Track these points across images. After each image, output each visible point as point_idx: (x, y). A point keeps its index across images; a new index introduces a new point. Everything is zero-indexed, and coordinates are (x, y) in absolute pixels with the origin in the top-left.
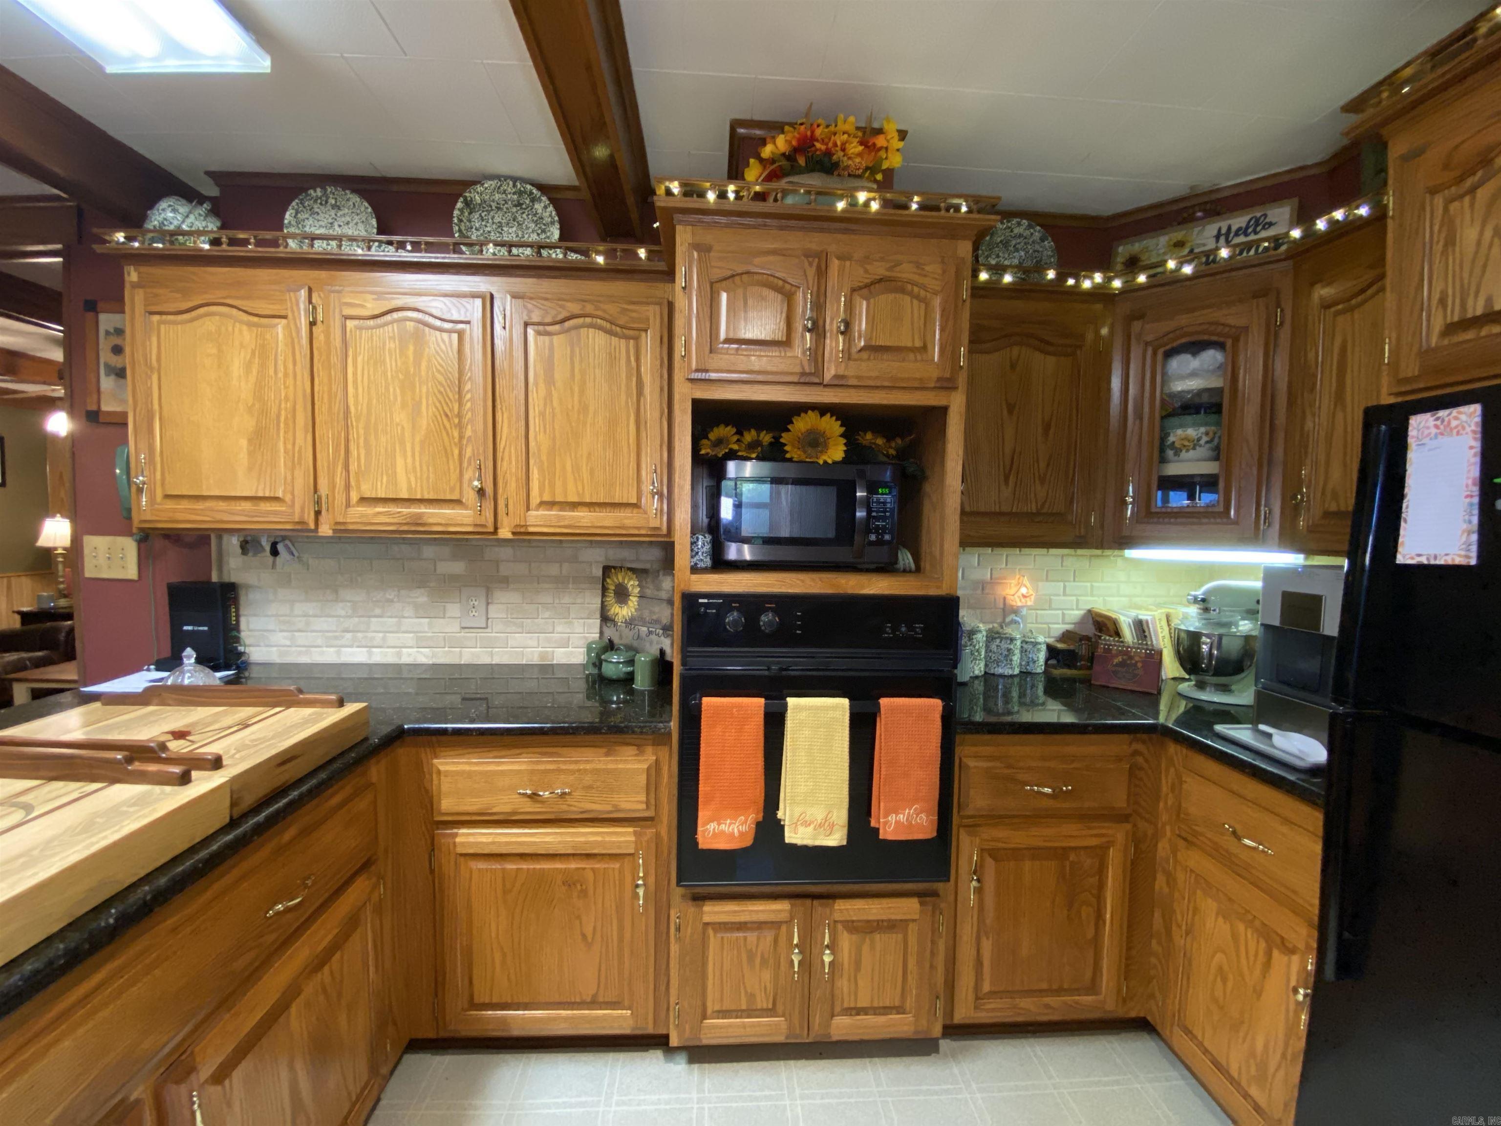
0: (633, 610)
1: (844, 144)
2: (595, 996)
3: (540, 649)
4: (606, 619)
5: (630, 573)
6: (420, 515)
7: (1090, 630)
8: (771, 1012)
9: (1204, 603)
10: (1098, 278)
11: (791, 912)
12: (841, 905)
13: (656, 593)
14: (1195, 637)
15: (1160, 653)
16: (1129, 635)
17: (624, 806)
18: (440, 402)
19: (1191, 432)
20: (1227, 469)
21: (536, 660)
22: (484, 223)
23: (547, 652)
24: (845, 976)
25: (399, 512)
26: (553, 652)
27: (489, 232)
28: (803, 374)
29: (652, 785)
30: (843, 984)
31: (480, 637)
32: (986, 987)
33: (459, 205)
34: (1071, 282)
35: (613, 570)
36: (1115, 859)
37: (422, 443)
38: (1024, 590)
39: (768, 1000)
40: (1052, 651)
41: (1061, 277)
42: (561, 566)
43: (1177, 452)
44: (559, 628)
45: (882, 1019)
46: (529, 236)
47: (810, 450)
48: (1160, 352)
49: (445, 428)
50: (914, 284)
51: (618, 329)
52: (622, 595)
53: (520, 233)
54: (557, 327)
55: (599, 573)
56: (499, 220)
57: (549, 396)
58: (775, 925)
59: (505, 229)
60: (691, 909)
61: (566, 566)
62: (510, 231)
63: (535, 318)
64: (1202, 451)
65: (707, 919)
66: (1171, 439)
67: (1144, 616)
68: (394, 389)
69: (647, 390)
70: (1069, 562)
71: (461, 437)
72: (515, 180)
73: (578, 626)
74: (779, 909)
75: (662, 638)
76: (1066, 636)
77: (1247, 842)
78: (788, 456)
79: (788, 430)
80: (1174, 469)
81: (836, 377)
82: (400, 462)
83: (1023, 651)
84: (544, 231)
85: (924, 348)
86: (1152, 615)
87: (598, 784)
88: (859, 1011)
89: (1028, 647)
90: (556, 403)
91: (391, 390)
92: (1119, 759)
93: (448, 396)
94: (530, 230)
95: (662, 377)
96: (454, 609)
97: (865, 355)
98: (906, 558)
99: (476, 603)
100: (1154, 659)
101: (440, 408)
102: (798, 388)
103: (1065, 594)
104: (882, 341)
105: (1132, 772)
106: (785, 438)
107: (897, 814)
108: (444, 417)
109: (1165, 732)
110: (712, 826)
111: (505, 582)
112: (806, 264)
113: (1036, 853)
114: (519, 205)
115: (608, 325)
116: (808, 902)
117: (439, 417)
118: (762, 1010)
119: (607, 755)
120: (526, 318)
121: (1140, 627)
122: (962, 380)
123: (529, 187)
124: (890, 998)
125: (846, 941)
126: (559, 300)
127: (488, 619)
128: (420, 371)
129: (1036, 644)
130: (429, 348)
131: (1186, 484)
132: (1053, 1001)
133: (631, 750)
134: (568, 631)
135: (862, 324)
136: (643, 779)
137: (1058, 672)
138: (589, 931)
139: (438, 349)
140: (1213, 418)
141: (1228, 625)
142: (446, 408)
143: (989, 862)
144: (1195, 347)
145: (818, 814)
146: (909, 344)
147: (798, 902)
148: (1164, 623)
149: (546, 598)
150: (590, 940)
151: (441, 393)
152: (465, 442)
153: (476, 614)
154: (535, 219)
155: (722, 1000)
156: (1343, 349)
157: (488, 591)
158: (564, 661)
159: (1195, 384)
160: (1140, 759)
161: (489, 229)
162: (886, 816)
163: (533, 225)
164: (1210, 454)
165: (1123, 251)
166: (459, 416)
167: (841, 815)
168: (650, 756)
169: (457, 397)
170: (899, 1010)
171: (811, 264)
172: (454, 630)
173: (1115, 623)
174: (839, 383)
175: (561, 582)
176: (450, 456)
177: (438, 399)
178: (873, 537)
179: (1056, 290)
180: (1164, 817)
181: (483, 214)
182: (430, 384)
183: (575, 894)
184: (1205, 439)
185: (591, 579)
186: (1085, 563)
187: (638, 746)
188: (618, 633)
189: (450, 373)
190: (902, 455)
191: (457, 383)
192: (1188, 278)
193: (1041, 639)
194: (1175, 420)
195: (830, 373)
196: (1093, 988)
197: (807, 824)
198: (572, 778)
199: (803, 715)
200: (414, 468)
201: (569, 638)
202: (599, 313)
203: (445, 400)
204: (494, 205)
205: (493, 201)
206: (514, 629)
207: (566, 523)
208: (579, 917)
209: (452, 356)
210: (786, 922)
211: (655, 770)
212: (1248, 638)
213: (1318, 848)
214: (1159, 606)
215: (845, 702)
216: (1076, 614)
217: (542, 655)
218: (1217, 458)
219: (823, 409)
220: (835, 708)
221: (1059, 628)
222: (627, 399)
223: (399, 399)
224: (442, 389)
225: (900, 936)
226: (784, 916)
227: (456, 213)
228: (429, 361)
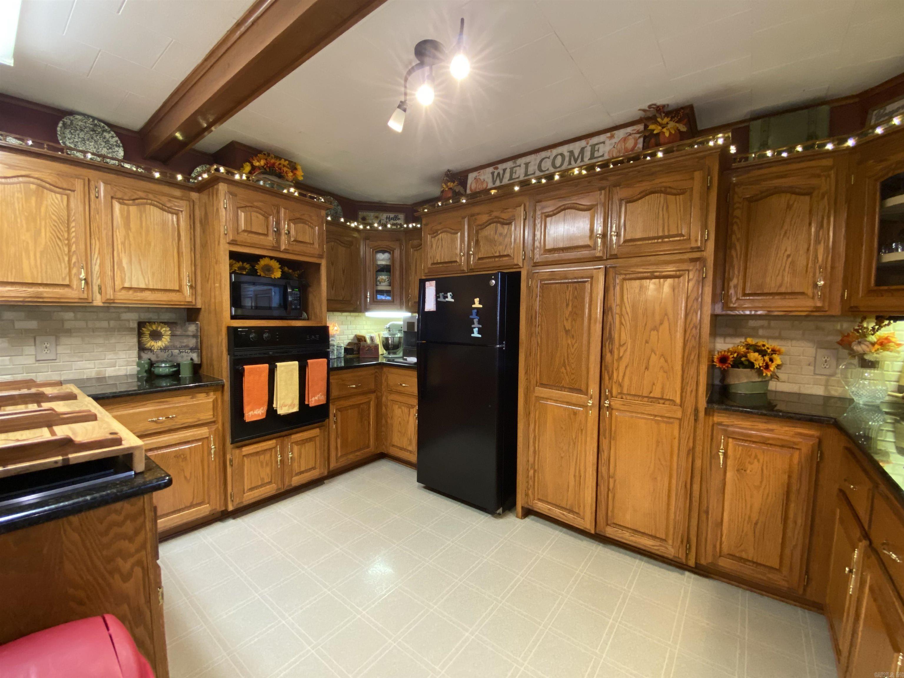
0: (167, 343)
1: (287, 171)
2: (192, 502)
3: (96, 369)
4: (142, 348)
5: (162, 324)
6: (41, 293)
7: (356, 341)
8: (270, 483)
9: (389, 329)
10: (356, 224)
11: (276, 443)
12: (293, 436)
13: (184, 333)
14: (387, 339)
15: (378, 345)
16: (368, 341)
17: (202, 418)
18: (55, 231)
19: (384, 277)
20: (393, 288)
21: (93, 375)
22: (73, 136)
23: (101, 371)
24: (296, 461)
25: (24, 291)
26: (105, 370)
27: (77, 142)
28: (273, 247)
29: (215, 408)
30: (296, 465)
31: (51, 365)
32: (339, 454)
33: (60, 125)
34: (348, 224)
35: (147, 324)
36: (372, 404)
37: (42, 253)
38: (336, 328)
39: (269, 478)
40: (346, 349)
41: (346, 221)
42: (109, 322)
43: (380, 283)
44: (110, 357)
45: (309, 474)
46: (102, 149)
47: (267, 273)
48: (374, 251)
49: (58, 245)
50: (309, 222)
51: (166, 208)
52: (156, 336)
53: (97, 146)
54: (131, 202)
55: (135, 325)
56: (82, 136)
57: (127, 236)
58: (270, 449)
59: (87, 142)
60: (237, 451)
61: (112, 323)
62: (91, 144)
63: (119, 195)
64: (386, 283)
65: (244, 453)
66: (378, 279)
67: (372, 335)
68: (21, 221)
69: (183, 238)
70: (349, 318)
71: (69, 251)
72: (94, 118)
73: (122, 355)
74: (271, 443)
75: (191, 354)
76: (349, 344)
77: (404, 385)
78: (259, 274)
79: (258, 264)
80: (380, 288)
81: (285, 249)
82: (25, 262)
83: (337, 350)
84: (110, 148)
85: (313, 244)
86: (374, 335)
87: (190, 410)
88: (301, 473)
89: (339, 348)
90: (131, 239)
91: (19, 220)
92: (372, 374)
93: (61, 229)
94: (102, 146)
95: (191, 233)
96: (30, 350)
97: (294, 243)
98: (305, 315)
99: (48, 346)
100: (377, 347)
101: (55, 235)
102: (270, 251)
103: (348, 329)
104: (300, 239)
105: (376, 376)
106: (257, 267)
107: (315, 397)
108: (57, 240)
109: (382, 365)
110: (251, 413)
111: (69, 332)
112: (273, 208)
113: (352, 407)
114: (93, 130)
115: (161, 206)
116: (282, 438)
117: (54, 239)
118: (267, 483)
119: (192, 398)
120: (113, 195)
121: (372, 339)
122: (325, 255)
123: (102, 124)
124: (311, 464)
125: (296, 448)
126: (133, 189)
127: (57, 354)
128: (40, 212)
129: (341, 347)
130: (47, 201)
131: (381, 292)
132: (358, 453)
133: (203, 395)
134: (115, 358)
135: (293, 232)
136: (211, 406)
137: (349, 356)
138: (188, 475)
139: (53, 202)
140: (388, 273)
141: (395, 335)
142: (58, 234)
143: (339, 413)
144: (383, 252)
145: (289, 402)
146: (309, 241)
147: (278, 439)
148: (378, 337)
149: (100, 341)
150: (188, 478)
151: (54, 225)
152: (71, 254)
153: (48, 352)
154: (105, 140)
155: (251, 483)
156: (416, 259)
157: (57, 338)
158: (112, 374)
159: (384, 263)
160: (377, 374)
161: (77, 140)
162: (312, 398)
163: (104, 144)
164: (388, 284)
165: (361, 214)
166: (68, 239)
167: (297, 402)
168: (212, 397)
169: (66, 229)
170: (314, 468)
171: (275, 209)
172: (31, 363)
173: (364, 338)
174: (286, 251)
175: (109, 331)
176: (62, 261)
177: (53, 229)
178: (293, 307)
179: (344, 225)
180: (384, 390)
181: (72, 131)
182: (47, 221)
183: (181, 460)
184: (387, 280)
185: (131, 329)
186: (353, 319)
187: (207, 393)
188: (155, 356)
189: (62, 216)
190: (300, 276)
191: (66, 222)
192: (380, 231)
193: (342, 345)
194: (379, 273)
195: (283, 247)
196: (368, 447)
197: (285, 406)
198: (177, 410)
199: (282, 368)
200: (36, 266)
201: (116, 361)
202: (156, 199)
203: (58, 231)
204: (78, 127)
205: (78, 125)
206: (76, 359)
207: (139, 298)
208: (183, 470)
209: (63, 207)
210: (274, 448)
211: (215, 402)
212: (400, 338)
213: (417, 380)
214: (376, 332)
215: (297, 363)
216: (352, 336)
217: (98, 373)
218: (390, 286)
219: (271, 258)
220: (294, 365)
221: (347, 342)
222: (172, 241)
223: (25, 226)
224: (56, 224)
225: (314, 442)
226: (274, 445)
227: (59, 129)
228: (47, 207)
